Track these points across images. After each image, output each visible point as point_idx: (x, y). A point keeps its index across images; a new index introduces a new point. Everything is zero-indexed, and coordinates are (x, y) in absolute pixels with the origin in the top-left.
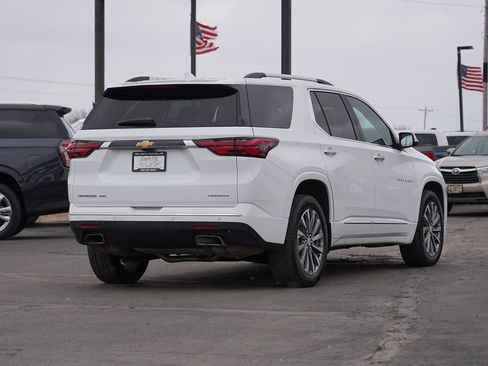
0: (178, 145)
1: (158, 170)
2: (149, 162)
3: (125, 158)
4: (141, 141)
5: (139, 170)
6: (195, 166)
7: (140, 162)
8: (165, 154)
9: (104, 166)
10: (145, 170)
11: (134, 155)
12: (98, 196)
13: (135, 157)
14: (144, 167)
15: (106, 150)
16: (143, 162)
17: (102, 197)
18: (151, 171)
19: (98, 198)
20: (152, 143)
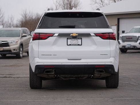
0: (88, 35)
1: (79, 45)
2: (74, 41)
3: (64, 40)
4: (73, 34)
5: (70, 45)
6: (95, 44)
8: (81, 39)
9: (54, 43)
10: (73, 45)
11: (68, 39)
12: (52, 55)
13: (68, 40)
14: (72, 44)
15: (56, 37)
16: (72, 42)
17: (54, 55)
18: (75, 45)
19: (52, 56)
20: (77, 34)
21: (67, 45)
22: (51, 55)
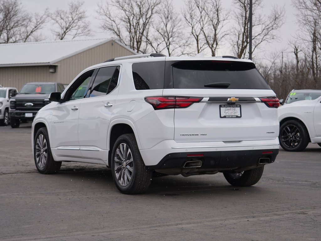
1: (237, 117)
2: (230, 111)
3: (215, 108)
4: (230, 98)
5: (225, 117)
6: (259, 114)
7: (225, 111)
8: (240, 107)
9: (202, 114)
10: (229, 117)
11: (220, 106)
12: (200, 135)
13: (221, 108)
14: (228, 115)
15: (205, 103)
16: (227, 111)
17: (203, 136)
18: (232, 117)
19: (199, 137)
20: (238, 99)
21: (221, 117)
22: (197, 135)
